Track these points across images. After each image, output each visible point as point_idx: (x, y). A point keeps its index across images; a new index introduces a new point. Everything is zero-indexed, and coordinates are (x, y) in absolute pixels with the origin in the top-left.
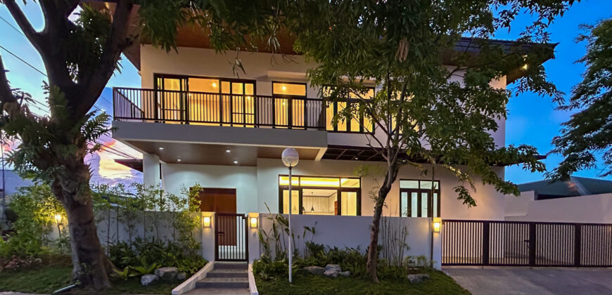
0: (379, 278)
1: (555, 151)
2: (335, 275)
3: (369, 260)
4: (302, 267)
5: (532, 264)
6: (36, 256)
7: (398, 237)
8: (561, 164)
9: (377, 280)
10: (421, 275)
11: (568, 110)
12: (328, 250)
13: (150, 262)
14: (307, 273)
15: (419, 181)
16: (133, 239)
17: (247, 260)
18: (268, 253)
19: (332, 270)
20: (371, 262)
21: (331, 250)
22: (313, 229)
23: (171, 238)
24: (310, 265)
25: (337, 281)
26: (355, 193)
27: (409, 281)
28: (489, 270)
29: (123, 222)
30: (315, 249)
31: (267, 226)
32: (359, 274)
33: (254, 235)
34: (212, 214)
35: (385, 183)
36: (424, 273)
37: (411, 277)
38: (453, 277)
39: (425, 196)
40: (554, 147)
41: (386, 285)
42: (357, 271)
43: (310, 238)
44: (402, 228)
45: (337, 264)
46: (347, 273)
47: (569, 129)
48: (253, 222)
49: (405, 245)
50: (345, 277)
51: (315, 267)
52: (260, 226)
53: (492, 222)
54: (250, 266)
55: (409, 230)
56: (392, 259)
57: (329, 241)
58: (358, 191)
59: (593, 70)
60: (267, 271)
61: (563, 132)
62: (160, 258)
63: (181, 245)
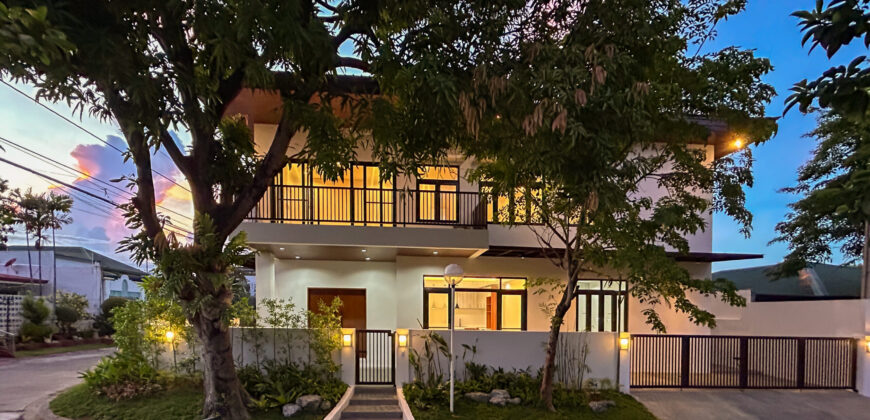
0: (555, 406)
1: (780, 239)
2: (503, 404)
3: (544, 386)
4: (463, 393)
5: (743, 385)
6: (153, 382)
7: (576, 356)
8: (787, 257)
9: (553, 408)
10: (606, 402)
11: (796, 192)
12: (492, 372)
13: (287, 389)
14: (471, 401)
15: (601, 281)
16: (261, 360)
17: (393, 382)
18: (420, 376)
19: (499, 396)
20: (546, 388)
21: (496, 372)
22: (474, 348)
23: (306, 360)
24: (473, 391)
25: (506, 410)
26: (519, 297)
27: (591, 409)
28: (690, 393)
29: (248, 341)
30: (476, 371)
31: (419, 345)
32: (531, 402)
33: (403, 354)
34: (352, 331)
35: (564, 300)
36: (608, 399)
37: (594, 405)
38: (643, 403)
39: (608, 299)
40: (779, 234)
41: (563, 414)
42: (529, 398)
43: (470, 357)
44: (582, 345)
45: (503, 389)
46: (517, 400)
47: (796, 214)
48: (402, 340)
49: (585, 366)
50: (514, 405)
51: (479, 394)
52: (410, 345)
53: (692, 337)
54: (400, 391)
55: (590, 347)
56: (569, 381)
57: (492, 360)
58: (524, 294)
59: (826, 145)
60: (424, 399)
61: (790, 217)
62: (297, 385)
63: (319, 368)
